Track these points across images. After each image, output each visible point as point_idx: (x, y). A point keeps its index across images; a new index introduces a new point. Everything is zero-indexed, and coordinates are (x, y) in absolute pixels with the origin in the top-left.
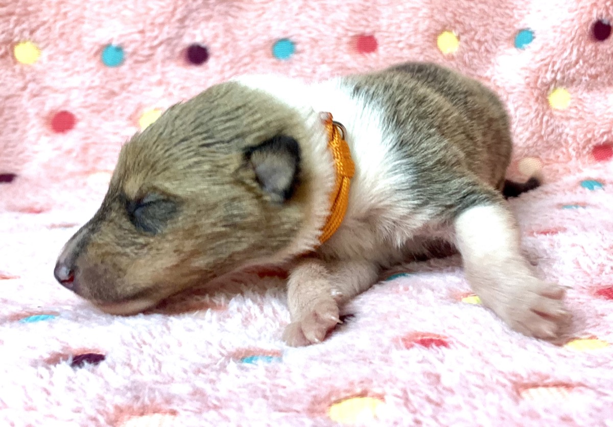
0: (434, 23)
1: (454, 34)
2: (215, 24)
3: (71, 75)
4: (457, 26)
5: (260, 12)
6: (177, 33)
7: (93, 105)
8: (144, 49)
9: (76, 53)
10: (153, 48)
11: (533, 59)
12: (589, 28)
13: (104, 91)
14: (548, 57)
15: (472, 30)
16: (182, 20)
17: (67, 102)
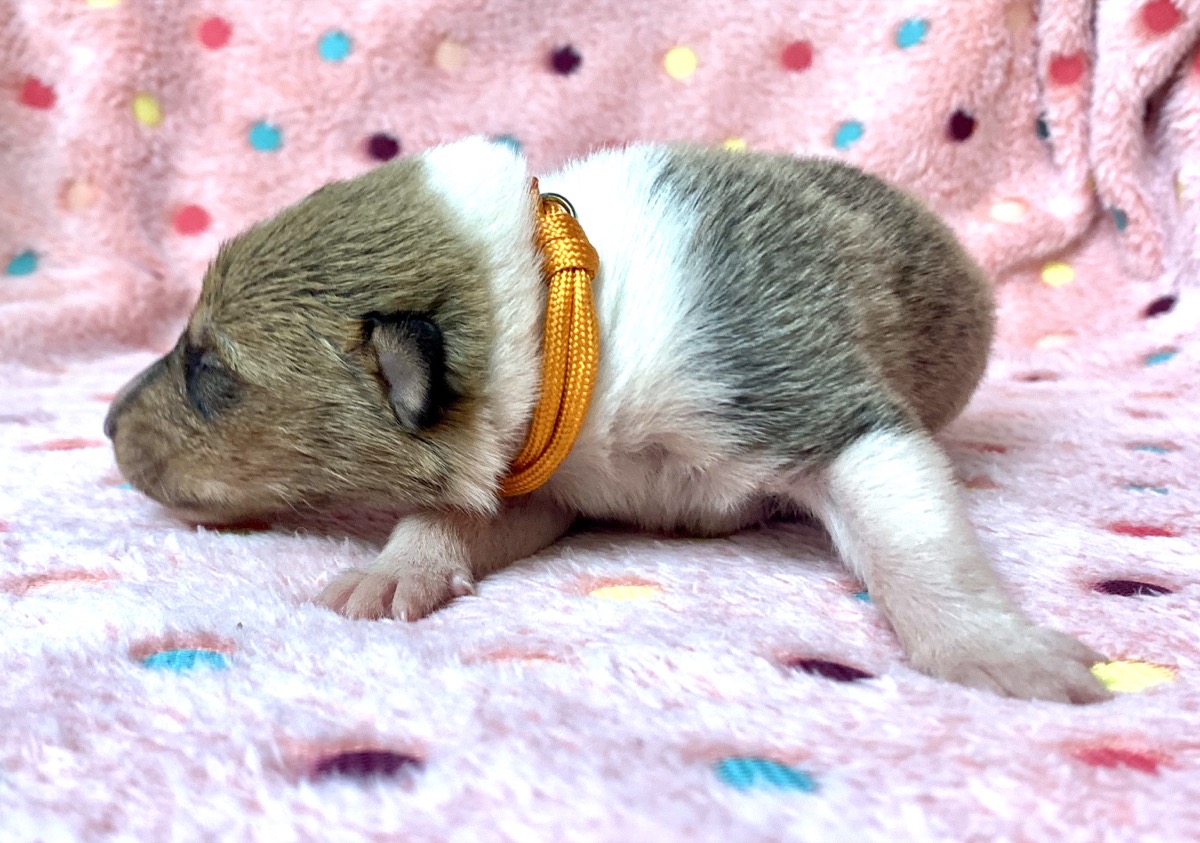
0: (715, 127)
2: (411, 107)
3: (206, 156)
4: (746, 131)
5: (473, 95)
6: (358, 116)
8: (309, 133)
9: (213, 126)
10: (322, 133)
12: (945, 122)
13: (252, 182)
14: (883, 162)
17: (199, 193)
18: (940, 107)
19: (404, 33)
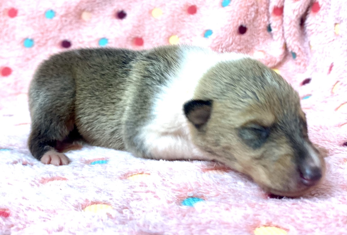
0: (168, 33)
1: (177, 36)
2: (74, 32)
3: (10, 51)
4: (178, 33)
5: (93, 27)
6: (57, 35)
8: (43, 40)
9: (12, 42)
10: (47, 40)
11: (213, 42)
12: (237, 29)
13: (24, 58)
14: (219, 42)
17: (8, 63)
18: (235, 24)
19: (71, 10)
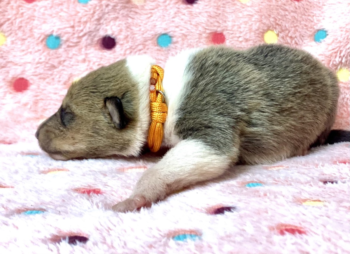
0: (262, 25)
1: (275, 32)
2: (120, 22)
3: (26, 54)
4: (277, 27)
5: (149, 15)
6: (96, 28)
7: (40, 74)
8: (74, 38)
9: (29, 39)
10: (80, 37)
11: (327, 49)
13: (47, 65)
14: (337, 47)
15: (287, 29)
16: (99, 20)
17: (23, 72)
